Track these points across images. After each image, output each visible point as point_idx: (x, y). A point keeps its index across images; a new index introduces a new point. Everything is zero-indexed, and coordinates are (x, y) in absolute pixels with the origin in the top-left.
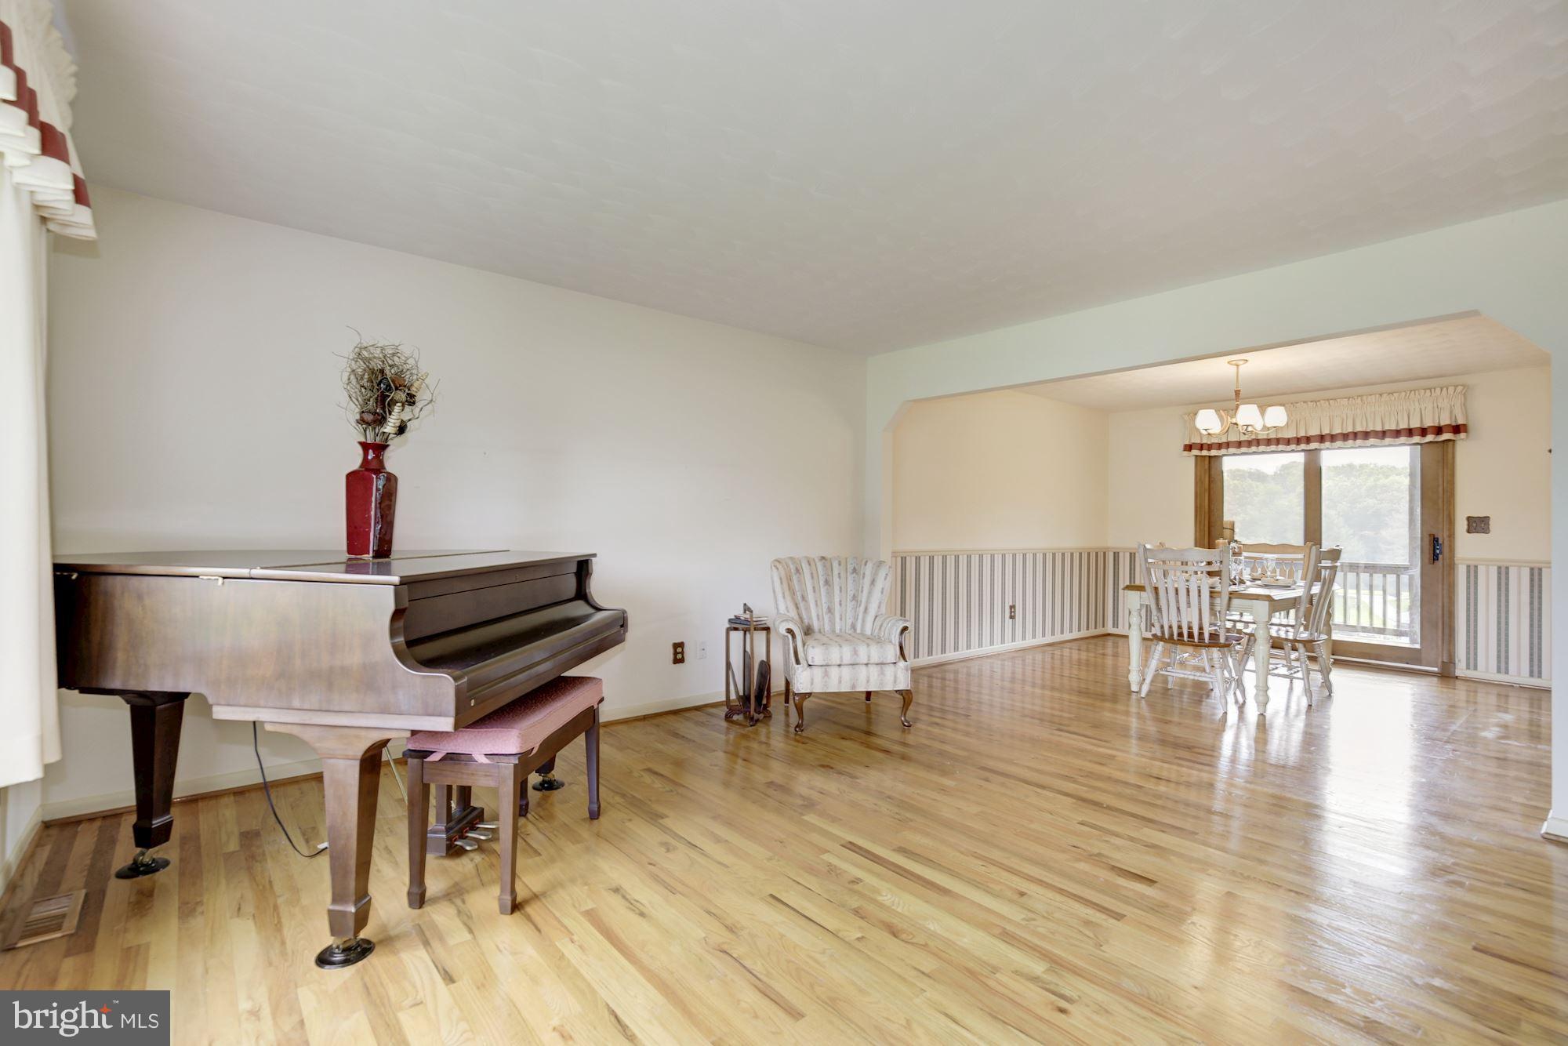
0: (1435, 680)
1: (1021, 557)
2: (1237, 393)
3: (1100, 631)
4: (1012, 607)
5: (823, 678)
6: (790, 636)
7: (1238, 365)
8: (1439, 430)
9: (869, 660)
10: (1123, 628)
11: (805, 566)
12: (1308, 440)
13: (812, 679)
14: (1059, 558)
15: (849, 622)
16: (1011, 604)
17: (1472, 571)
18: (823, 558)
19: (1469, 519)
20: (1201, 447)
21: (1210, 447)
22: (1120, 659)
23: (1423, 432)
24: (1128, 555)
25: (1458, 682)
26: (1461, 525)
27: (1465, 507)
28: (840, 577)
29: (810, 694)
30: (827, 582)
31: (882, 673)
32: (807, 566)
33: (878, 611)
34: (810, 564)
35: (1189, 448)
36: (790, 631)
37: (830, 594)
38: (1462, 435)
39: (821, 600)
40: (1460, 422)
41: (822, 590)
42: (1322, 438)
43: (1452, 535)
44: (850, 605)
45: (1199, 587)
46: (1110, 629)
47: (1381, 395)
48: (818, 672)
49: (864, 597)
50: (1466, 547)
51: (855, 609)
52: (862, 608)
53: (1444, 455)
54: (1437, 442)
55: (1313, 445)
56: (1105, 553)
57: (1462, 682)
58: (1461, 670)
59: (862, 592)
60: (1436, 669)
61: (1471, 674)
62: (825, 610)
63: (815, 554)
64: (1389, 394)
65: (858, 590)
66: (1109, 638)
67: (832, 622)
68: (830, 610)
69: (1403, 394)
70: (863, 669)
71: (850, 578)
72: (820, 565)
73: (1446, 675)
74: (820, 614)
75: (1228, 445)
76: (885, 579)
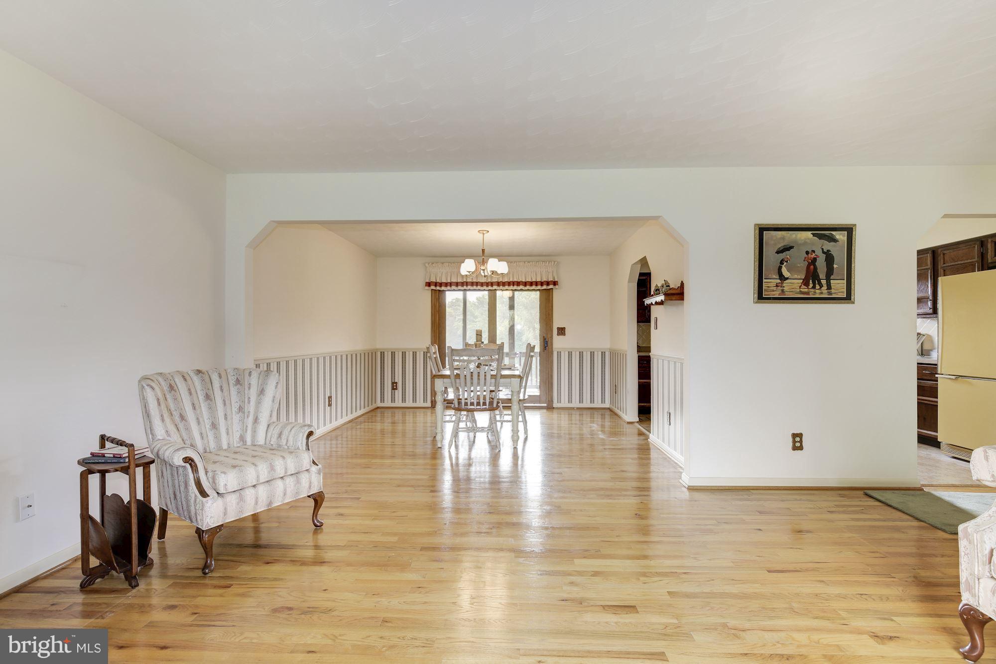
0: (545, 411)
1: (334, 358)
2: (483, 251)
3: (374, 406)
4: (330, 398)
5: (238, 504)
6: (188, 466)
7: (483, 234)
8: (548, 283)
9: (286, 473)
10: (388, 402)
11: (179, 381)
12: (492, 284)
13: (226, 509)
14: (353, 357)
15: (237, 436)
16: (329, 395)
17: (559, 354)
18: (199, 372)
19: (558, 328)
20: (436, 284)
21: (441, 285)
22: (407, 424)
23: (542, 284)
24: (390, 353)
25: (554, 410)
26: (555, 331)
27: (557, 324)
28: (222, 390)
29: (220, 527)
30: (208, 397)
31: (298, 482)
32: (183, 382)
33: (270, 420)
34: (185, 380)
35: (429, 284)
36: (188, 460)
37: (212, 409)
38: (557, 286)
39: (202, 417)
40: (556, 280)
41: (202, 405)
42: (498, 284)
43: (552, 337)
44: (236, 418)
45: (479, 373)
46: (379, 404)
47: (525, 262)
48: (232, 499)
49: (251, 408)
50: (558, 342)
51: (242, 421)
52: (251, 418)
53: (549, 296)
54: (548, 289)
55: (495, 287)
56: (375, 352)
57: (557, 410)
58: (555, 405)
59: (249, 402)
60: (545, 405)
61: (559, 405)
62: (208, 426)
63: (187, 367)
64: (528, 262)
65: (243, 402)
66: (379, 410)
67: (217, 438)
68: (214, 426)
69: (534, 263)
70: (280, 483)
71: (234, 390)
72: (196, 380)
73: (550, 408)
74: (204, 432)
75: (451, 284)
76: (276, 387)
